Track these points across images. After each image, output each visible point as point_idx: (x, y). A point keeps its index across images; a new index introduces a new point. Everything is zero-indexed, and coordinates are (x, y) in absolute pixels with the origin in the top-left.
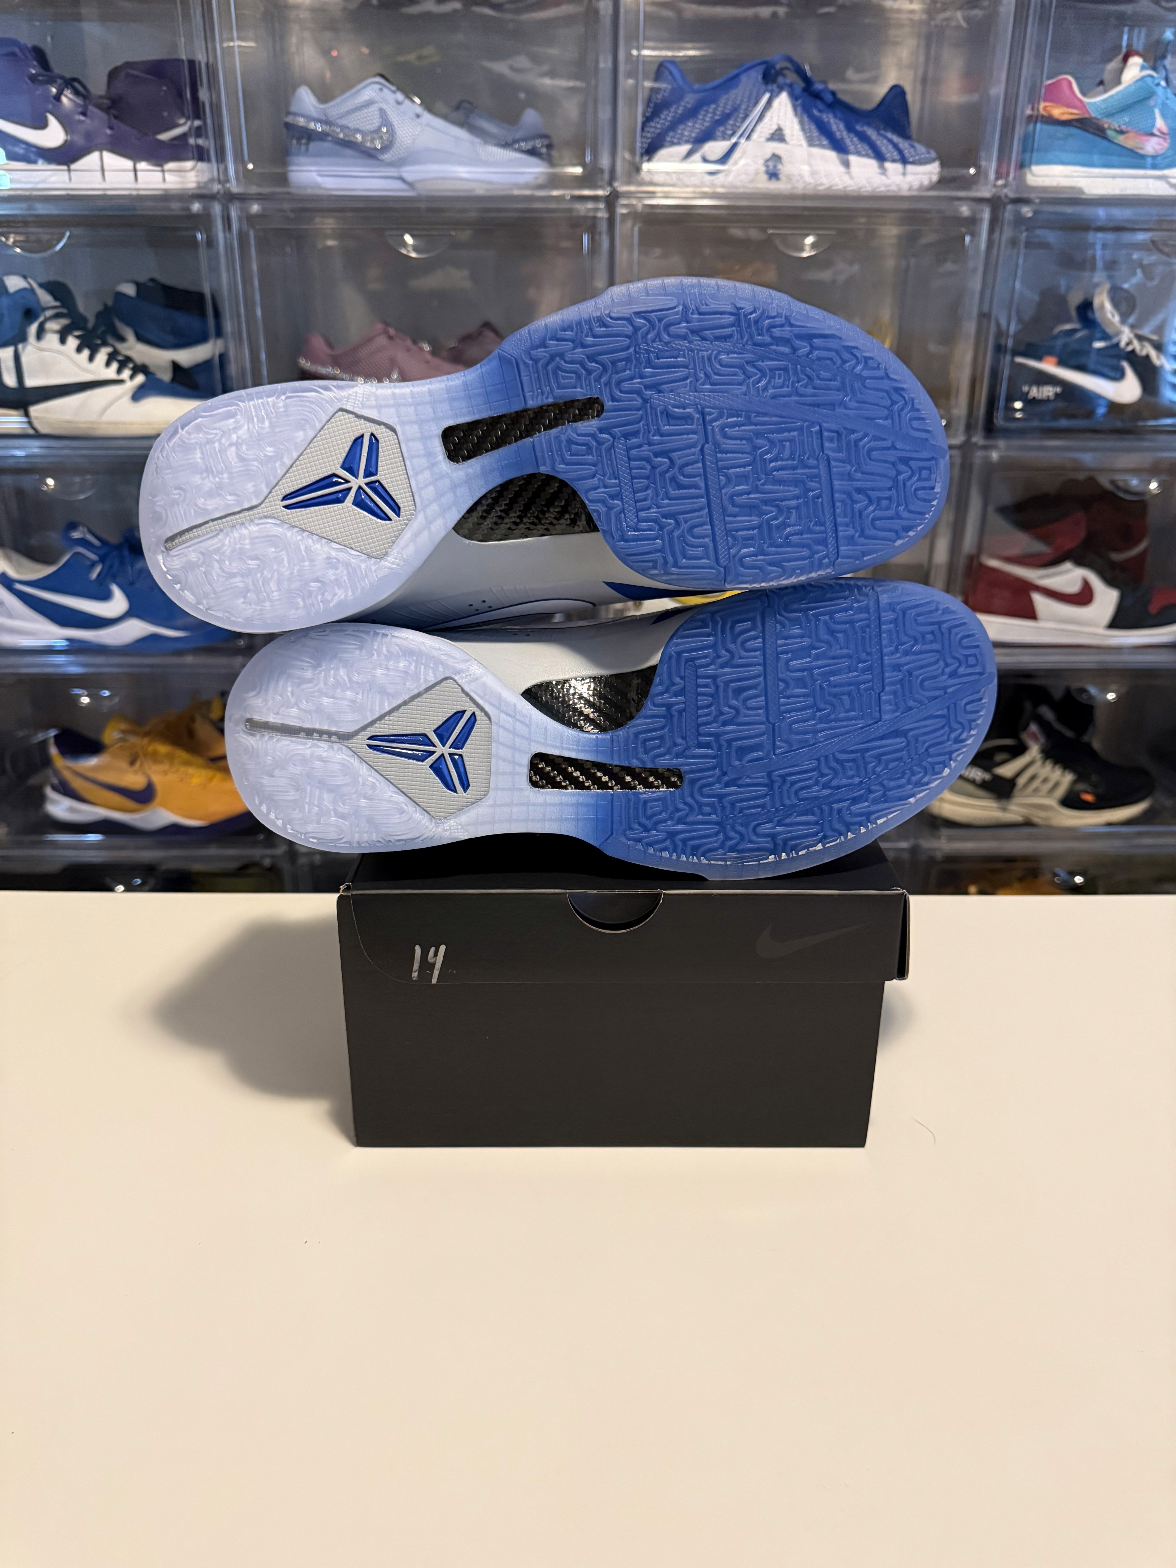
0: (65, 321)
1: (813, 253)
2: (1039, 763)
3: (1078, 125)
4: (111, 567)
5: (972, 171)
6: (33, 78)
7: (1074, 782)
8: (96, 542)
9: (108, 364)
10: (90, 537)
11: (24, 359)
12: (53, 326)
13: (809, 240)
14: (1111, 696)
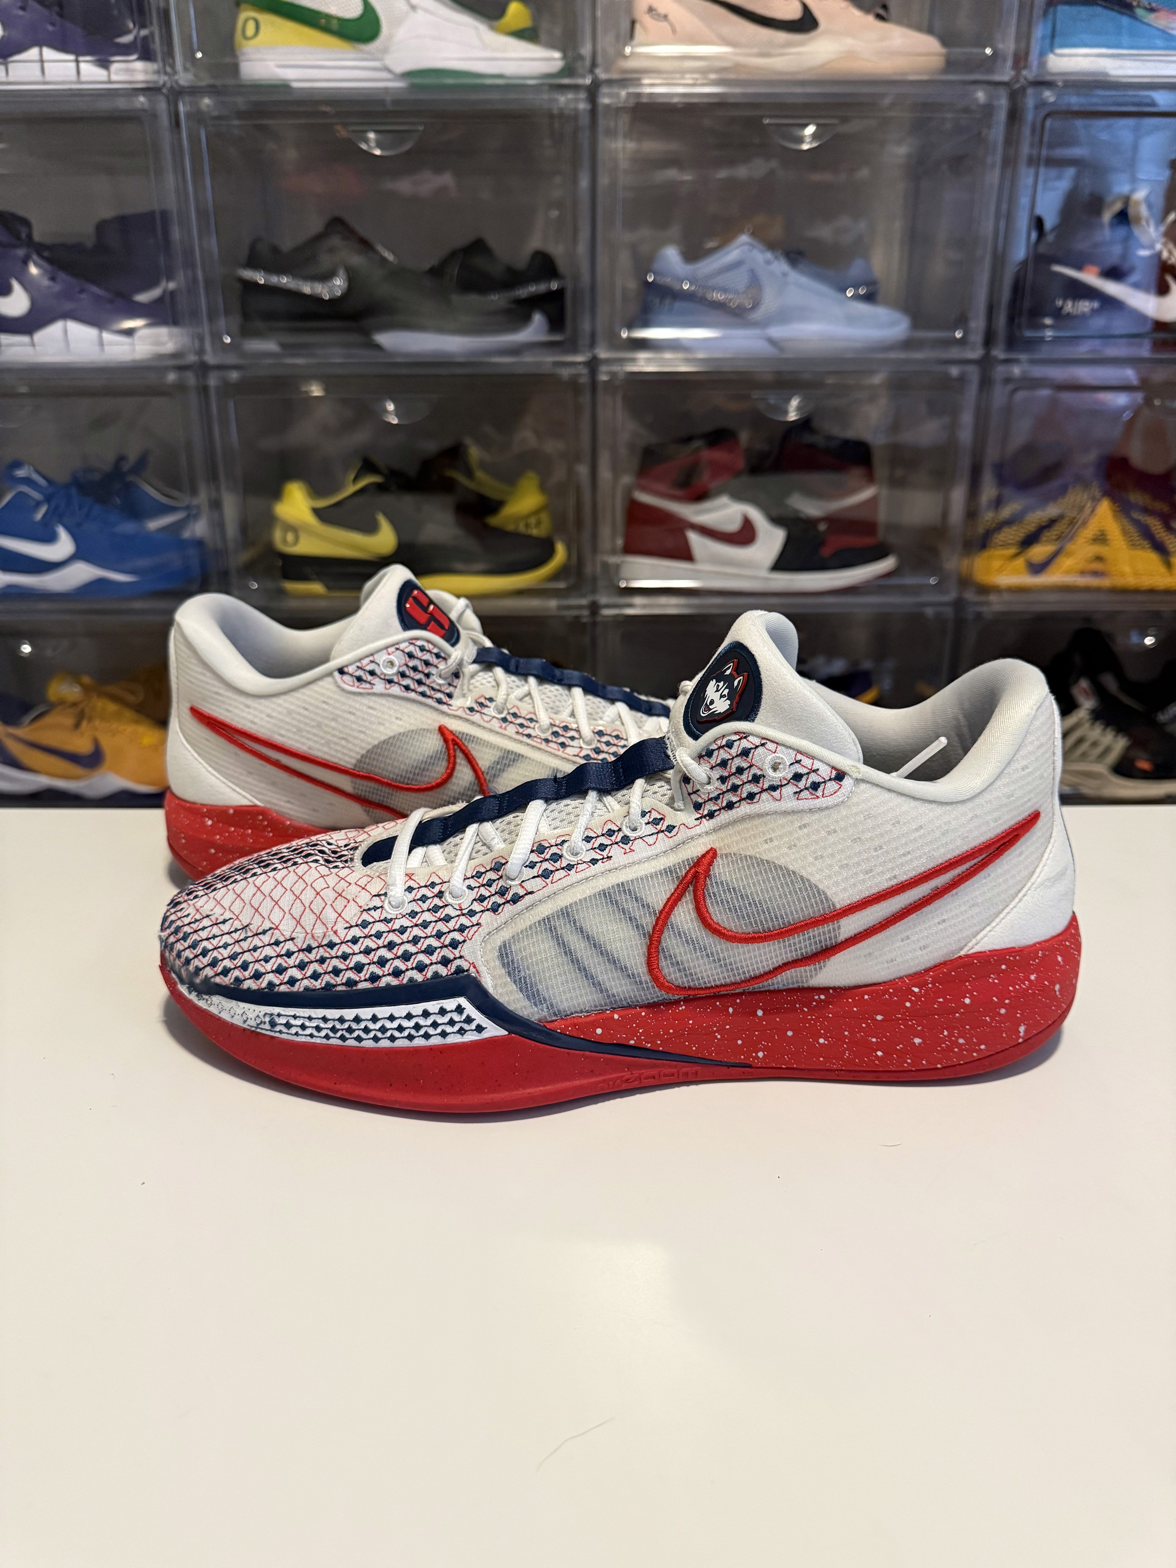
1: (815, 145)
2: (1089, 723)
3: (1103, 4)
4: (57, 507)
5: (988, 51)
7: (1128, 748)
8: (42, 482)
10: (36, 477)
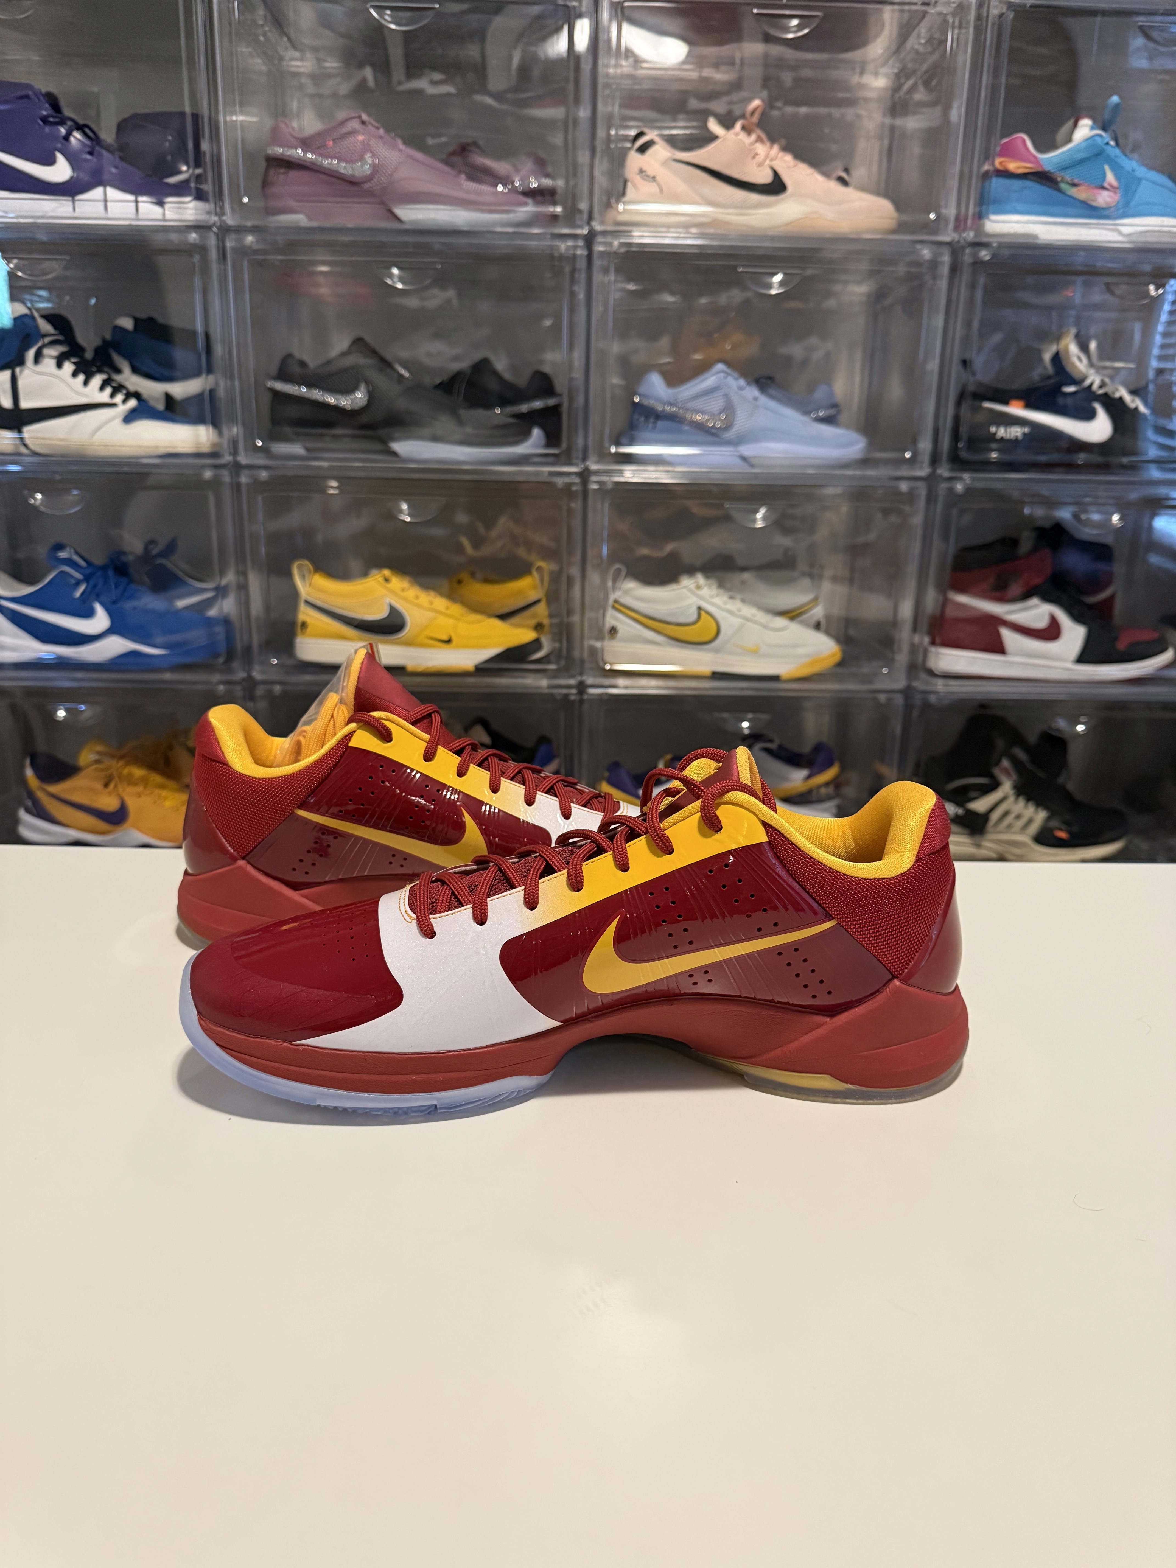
0: (62, 349)
1: (782, 291)
2: (1011, 799)
3: (1032, 178)
4: (95, 586)
6: (45, 120)
7: (1048, 819)
8: (82, 563)
9: (102, 388)
10: (76, 558)
11: (21, 383)
12: (52, 352)
13: (778, 278)
14: (1080, 728)
